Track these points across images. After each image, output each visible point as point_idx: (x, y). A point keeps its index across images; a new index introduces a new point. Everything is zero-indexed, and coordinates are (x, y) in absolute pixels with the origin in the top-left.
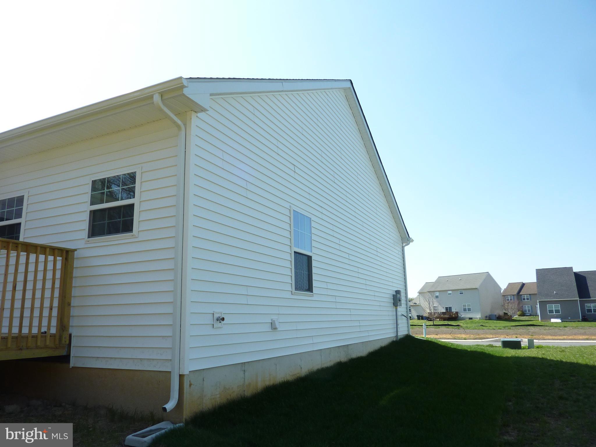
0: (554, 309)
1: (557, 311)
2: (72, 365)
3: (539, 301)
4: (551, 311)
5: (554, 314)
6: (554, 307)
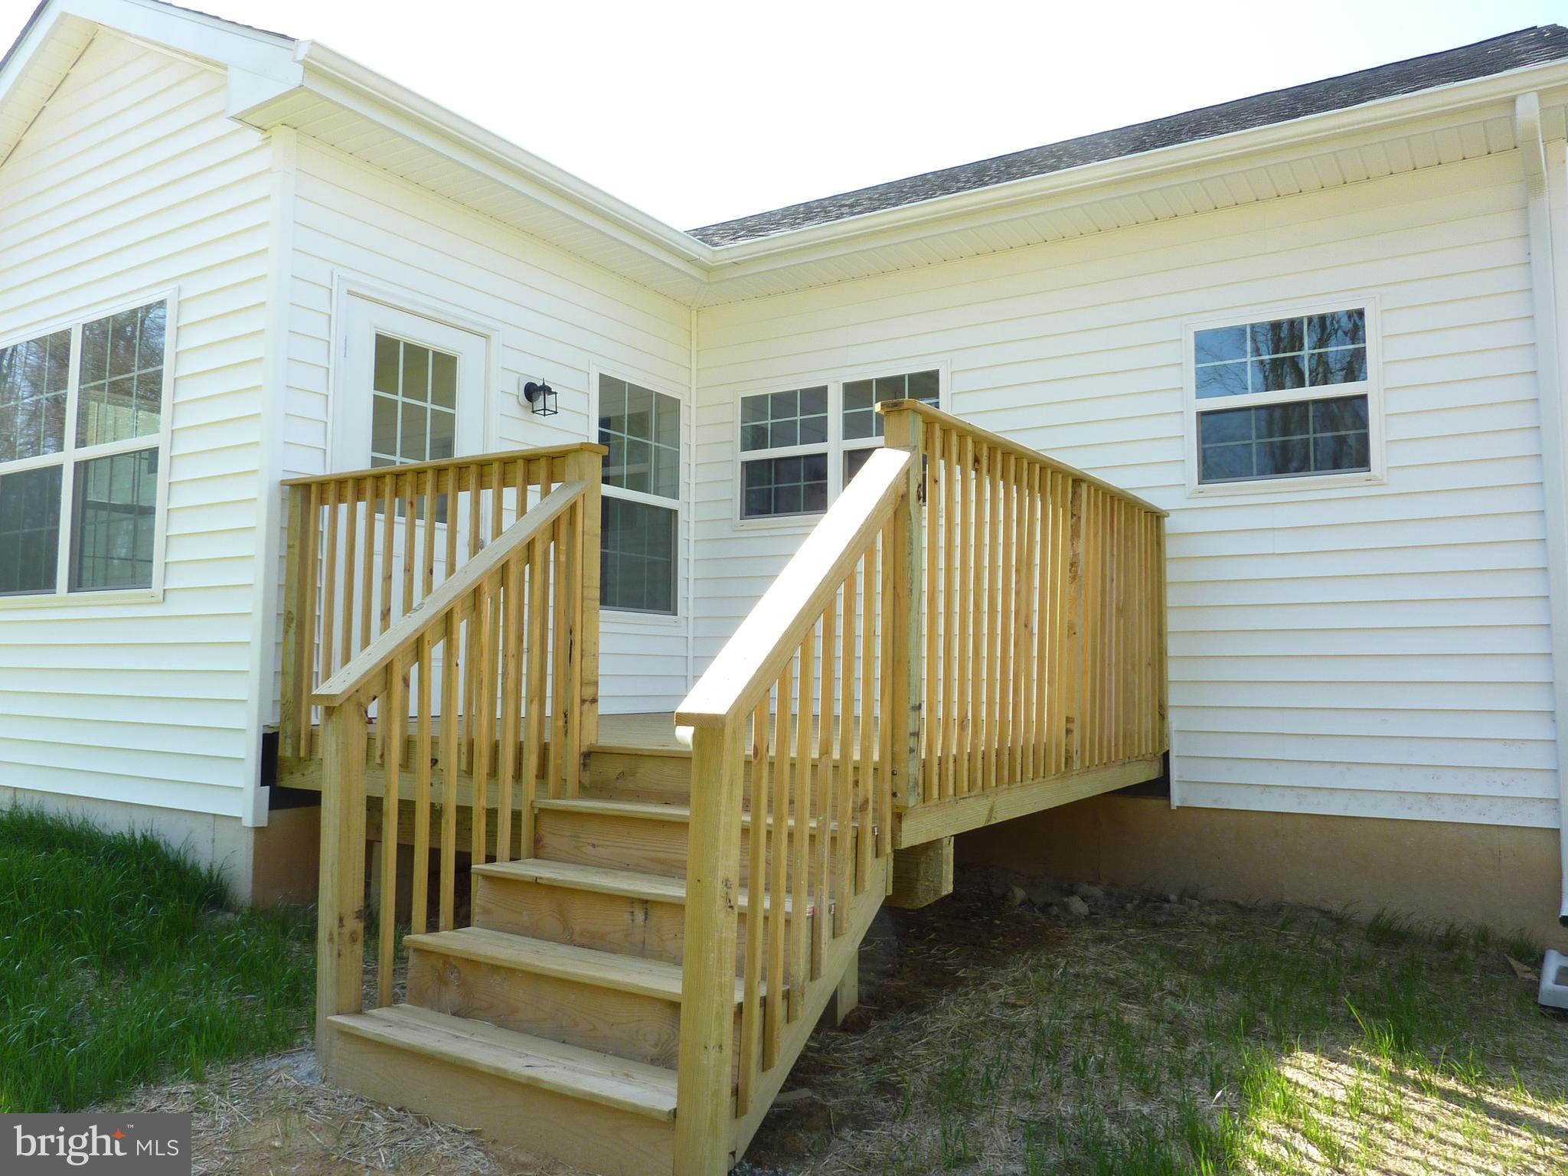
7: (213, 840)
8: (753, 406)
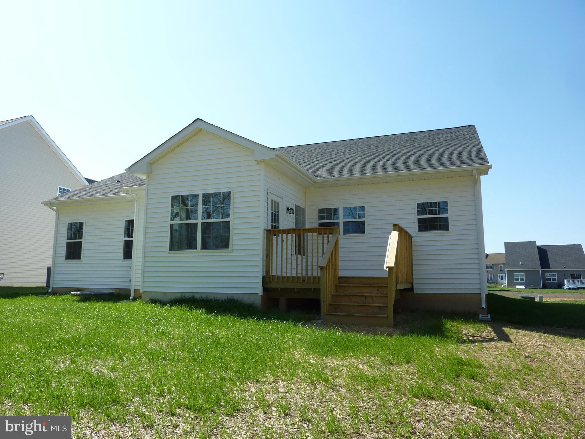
0: (519, 277)
1: (522, 279)
2: (415, 292)
3: (507, 270)
4: (517, 279)
5: (519, 281)
6: (519, 276)
7: (249, 298)
8: (321, 211)
